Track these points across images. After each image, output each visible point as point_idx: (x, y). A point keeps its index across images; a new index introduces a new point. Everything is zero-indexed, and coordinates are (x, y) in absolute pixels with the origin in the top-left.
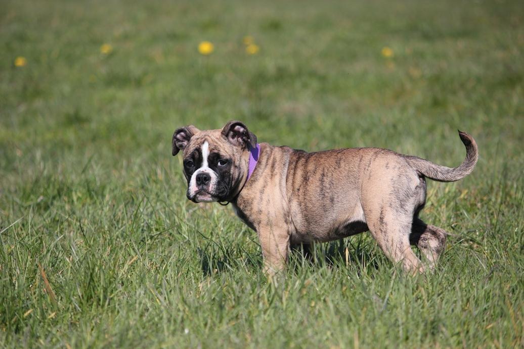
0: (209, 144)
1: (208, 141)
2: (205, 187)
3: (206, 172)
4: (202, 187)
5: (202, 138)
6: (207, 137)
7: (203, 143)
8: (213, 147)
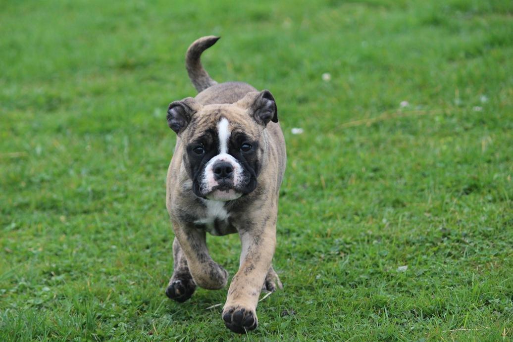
0: (230, 122)
1: (225, 117)
2: (227, 180)
3: (226, 160)
4: (224, 180)
5: (216, 115)
6: (223, 112)
7: (220, 119)
8: (236, 125)
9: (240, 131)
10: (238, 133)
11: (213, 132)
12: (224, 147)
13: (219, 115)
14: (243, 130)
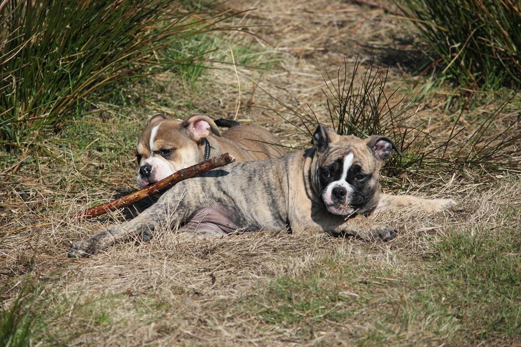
0: (354, 157)
1: (352, 152)
3: (343, 186)
5: (346, 149)
6: (352, 148)
7: (347, 153)
8: (358, 160)
9: (359, 164)
10: (357, 165)
11: (340, 162)
12: (344, 175)
13: (348, 150)
14: (362, 165)
